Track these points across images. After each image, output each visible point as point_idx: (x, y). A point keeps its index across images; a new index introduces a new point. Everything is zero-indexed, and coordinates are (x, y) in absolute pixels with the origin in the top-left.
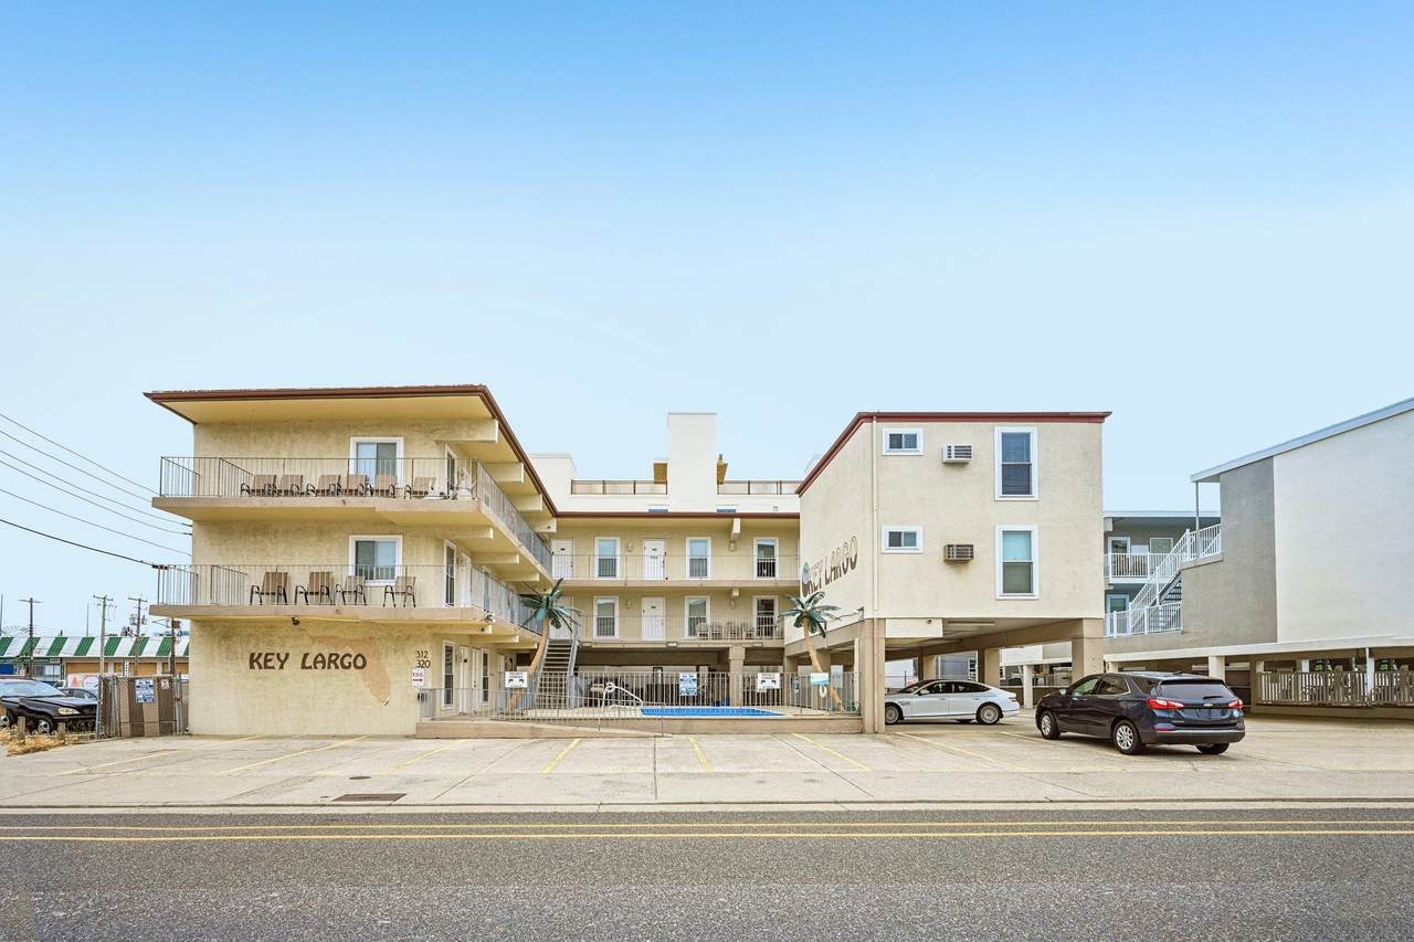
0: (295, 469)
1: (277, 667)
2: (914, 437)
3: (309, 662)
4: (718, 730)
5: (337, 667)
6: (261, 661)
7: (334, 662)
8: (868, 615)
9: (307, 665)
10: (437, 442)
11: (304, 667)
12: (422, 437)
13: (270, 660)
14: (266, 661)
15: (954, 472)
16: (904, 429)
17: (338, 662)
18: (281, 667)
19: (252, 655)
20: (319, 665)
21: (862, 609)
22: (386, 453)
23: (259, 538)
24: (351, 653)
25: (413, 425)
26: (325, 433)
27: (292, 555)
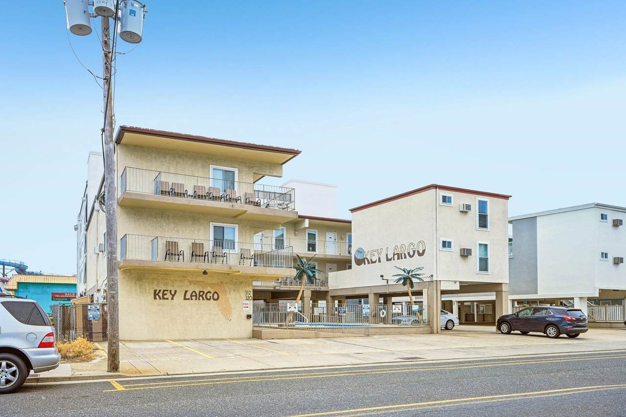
0: (180, 180)
1: (170, 299)
2: (450, 198)
3: (188, 296)
4: (378, 333)
5: (203, 299)
6: (161, 295)
7: (202, 296)
8: (435, 278)
9: (187, 297)
10: (254, 173)
11: (185, 299)
12: (247, 170)
13: (166, 294)
14: (164, 295)
15: (463, 216)
16: (447, 194)
17: (204, 296)
18: (172, 299)
19: (155, 291)
20: (194, 298)
21: (432, 276)
22: (229, 177)
23: (159, 220)
24: (211, 291)
25: (242, 162)
26: (195, 160)
27: (178, 231)
